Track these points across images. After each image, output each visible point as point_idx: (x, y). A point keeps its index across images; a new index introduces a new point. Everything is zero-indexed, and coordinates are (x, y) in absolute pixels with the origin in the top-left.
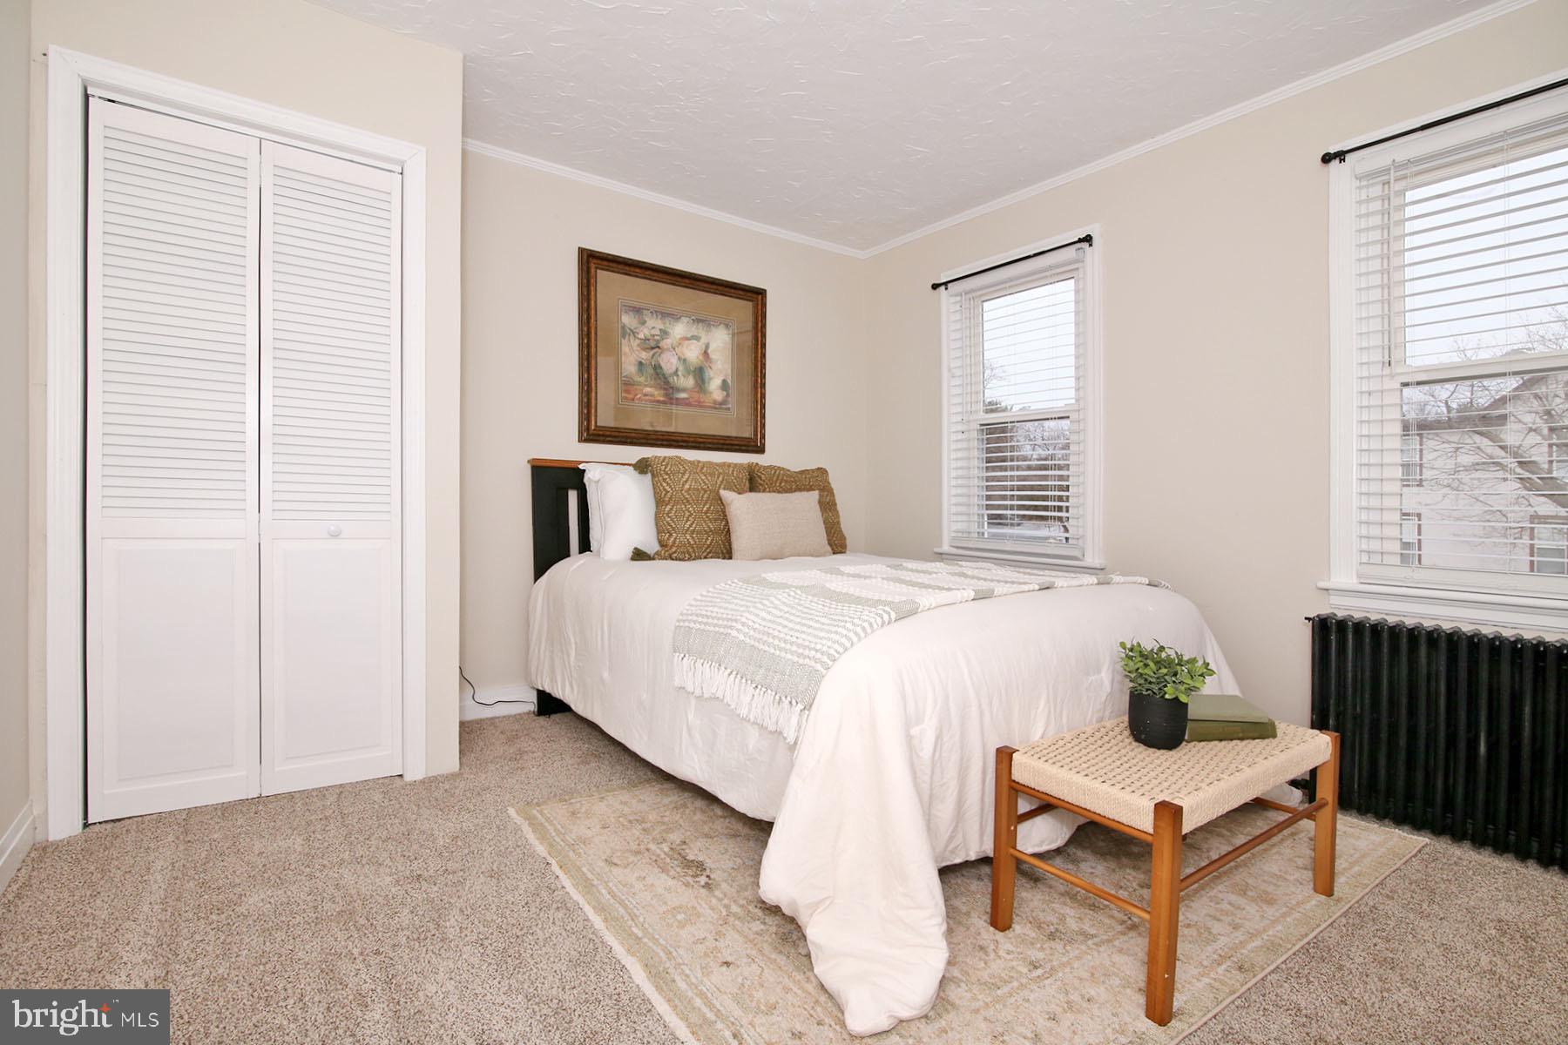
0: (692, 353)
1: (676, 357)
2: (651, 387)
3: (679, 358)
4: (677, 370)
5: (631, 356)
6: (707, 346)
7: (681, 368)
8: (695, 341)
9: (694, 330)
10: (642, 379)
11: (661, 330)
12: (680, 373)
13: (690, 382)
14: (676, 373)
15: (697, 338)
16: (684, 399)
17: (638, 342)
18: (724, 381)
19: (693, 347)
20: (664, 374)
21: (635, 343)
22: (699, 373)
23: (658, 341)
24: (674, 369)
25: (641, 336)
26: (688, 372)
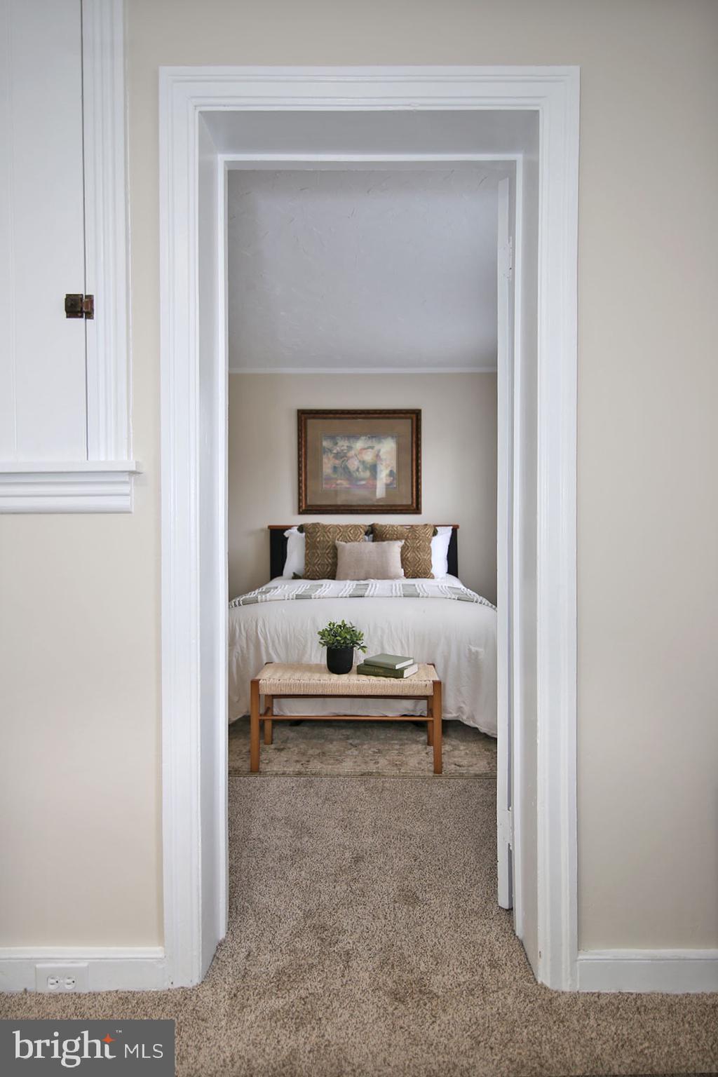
0: (368, 457)
1: (358, 461)
2: (341, 479)
3: (360, 461)
4: (358, 468)
5: (328, 464)
6: (379, 451)
7: (361, 467)
8: (370, 450)
9: (370, 443)
10: (336, 476)
11: (347, 447)
12: (360, 470)
13: (368, 474)
14: (358, 470)
15: (372, 448)
16: (364, 485)
17: (333, 455)
18: (391, 471)
19: (369, 453)
20: (350, 472)
21: (331, 456)
22: (373, 469)
23: (346, 453)
24: (356, 467)
25: (335, 451)
26: (365, 468)
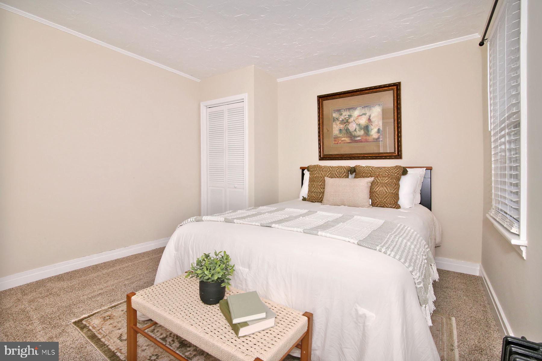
0: (363, 121)
1: (356, 124)
2: (344, 138)
3: (357, 124)
4: (356, 129)
5: (336, 128)
6: (370, 116)
7: (358, 128)
8: (364, 116)
9: (363, 111)
10: (341, 135)
11: (348, 115)
12: (357, 130)
13: (362, 132)
14: (355, 130)
15: (365, 114)
16: (359, 140)
17: (339, 122)
18: (379, 129)
19: (363, 118)
20: (350, 132)
21: (338, 123)
22: (366, 129)
23: (348, 120)
24: (354, 129)
25: (341, 119)
26: (361, 129)
